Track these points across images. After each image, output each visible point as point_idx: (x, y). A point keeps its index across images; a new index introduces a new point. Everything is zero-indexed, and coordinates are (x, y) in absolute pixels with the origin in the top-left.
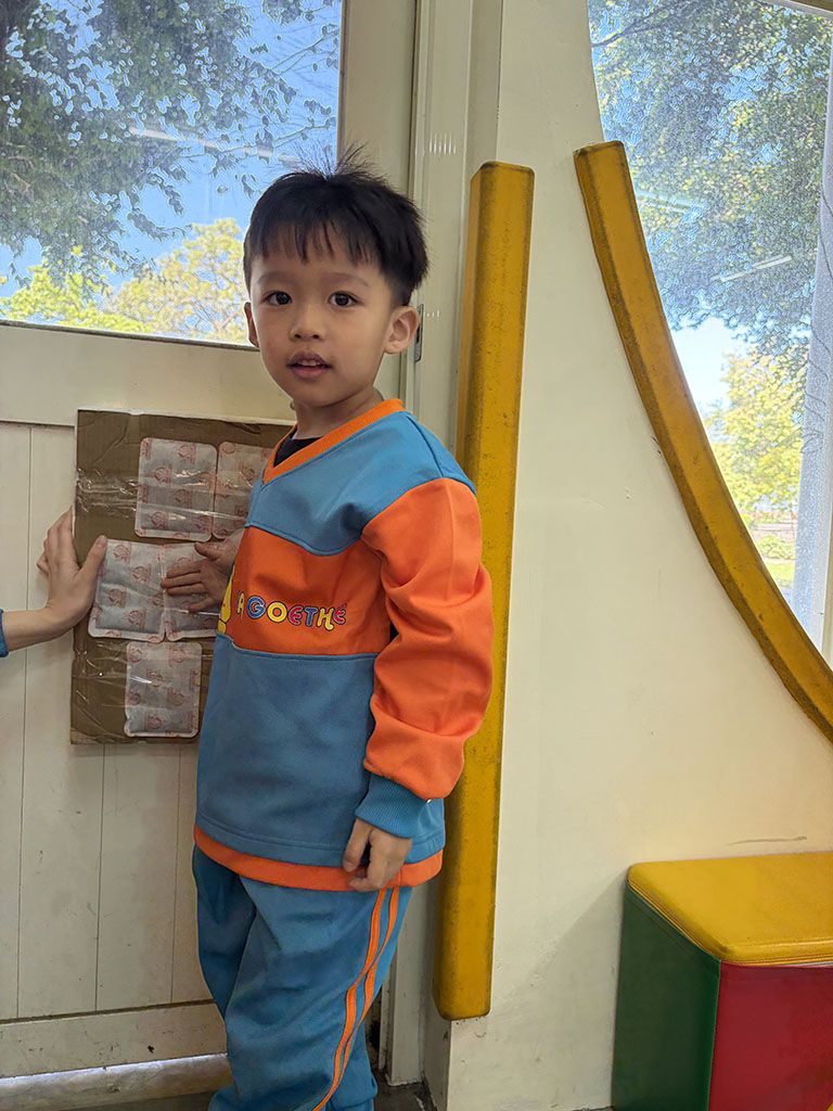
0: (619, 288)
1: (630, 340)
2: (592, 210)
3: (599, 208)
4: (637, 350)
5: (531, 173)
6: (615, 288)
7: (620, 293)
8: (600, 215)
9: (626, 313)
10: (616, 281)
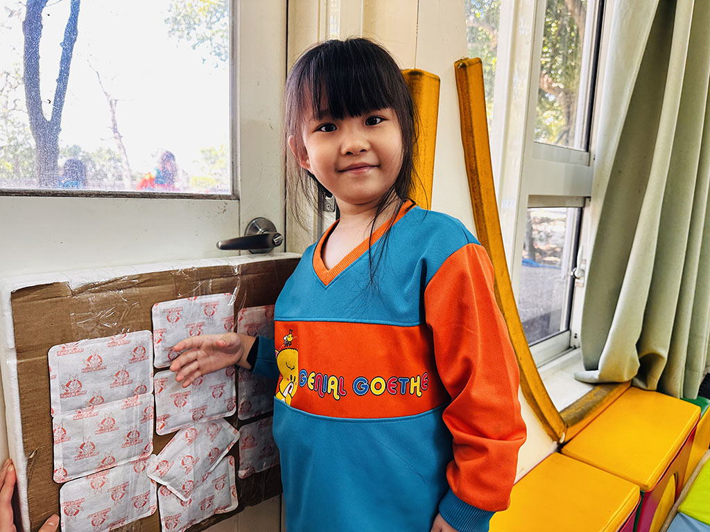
0: (476, 165)
1: (479, 201)
2: (465, 109)
3: (470, 108)
4: (482, 207)
5: (439, 81)
6: (474, 166)
7: (477, 169)
8: (471, 114)
9: (479, 183)
10: (476, 160)
